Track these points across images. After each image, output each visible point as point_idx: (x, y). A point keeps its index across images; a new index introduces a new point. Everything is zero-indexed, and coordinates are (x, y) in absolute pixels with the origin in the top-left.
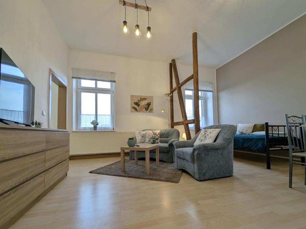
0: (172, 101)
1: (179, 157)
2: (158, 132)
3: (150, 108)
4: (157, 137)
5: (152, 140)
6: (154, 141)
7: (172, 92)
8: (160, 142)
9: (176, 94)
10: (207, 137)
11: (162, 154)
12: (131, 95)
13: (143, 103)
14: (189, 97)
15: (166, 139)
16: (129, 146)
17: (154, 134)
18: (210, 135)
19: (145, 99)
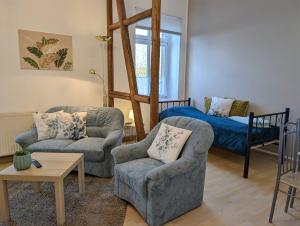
0: (110, 48)
1: (121, 181)
2: (82, 115)
3: (66, 61)
4: (80, 127)
5: (70, 134)
6: (74, 134)
7: (111, 31)
8: (87, 134)
9: (117, 35)
10: (170, 142)
11: (91, 165)
12: (19, 31)
13: (50, 50)
14: (142, 40)
15: (100, 128)
16: (18, 170)
17: (74, 120)
18: (175, 141)
19: (54, 41)
